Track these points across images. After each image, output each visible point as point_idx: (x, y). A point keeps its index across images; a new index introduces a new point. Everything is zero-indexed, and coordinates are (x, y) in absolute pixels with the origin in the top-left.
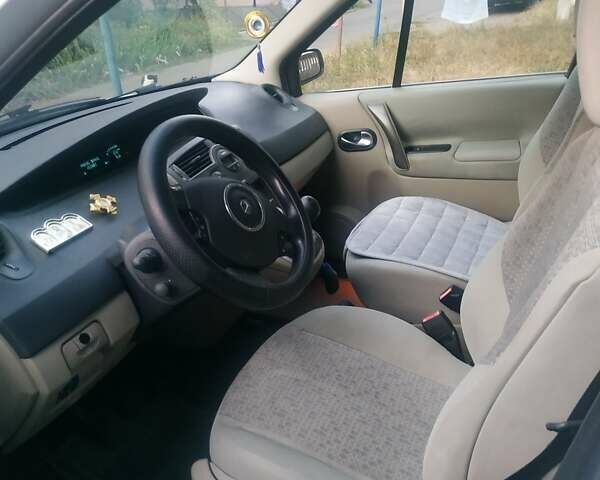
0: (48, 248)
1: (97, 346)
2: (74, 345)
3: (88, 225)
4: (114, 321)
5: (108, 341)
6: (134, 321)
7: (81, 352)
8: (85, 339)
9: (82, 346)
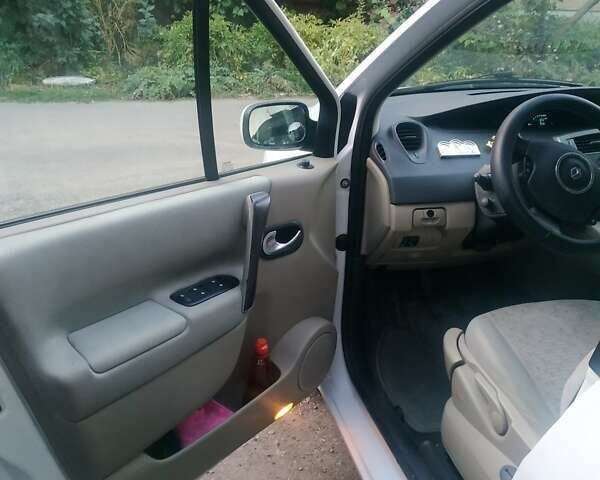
0: (443, 154)
1: (436, 222)
2: (422, 213)
3: (478, 152)
4: (456, 215)
5: (445, 225)
6: (470, 224)
7: (424, 219)
8: (430, 214)
9: (427, 216)
